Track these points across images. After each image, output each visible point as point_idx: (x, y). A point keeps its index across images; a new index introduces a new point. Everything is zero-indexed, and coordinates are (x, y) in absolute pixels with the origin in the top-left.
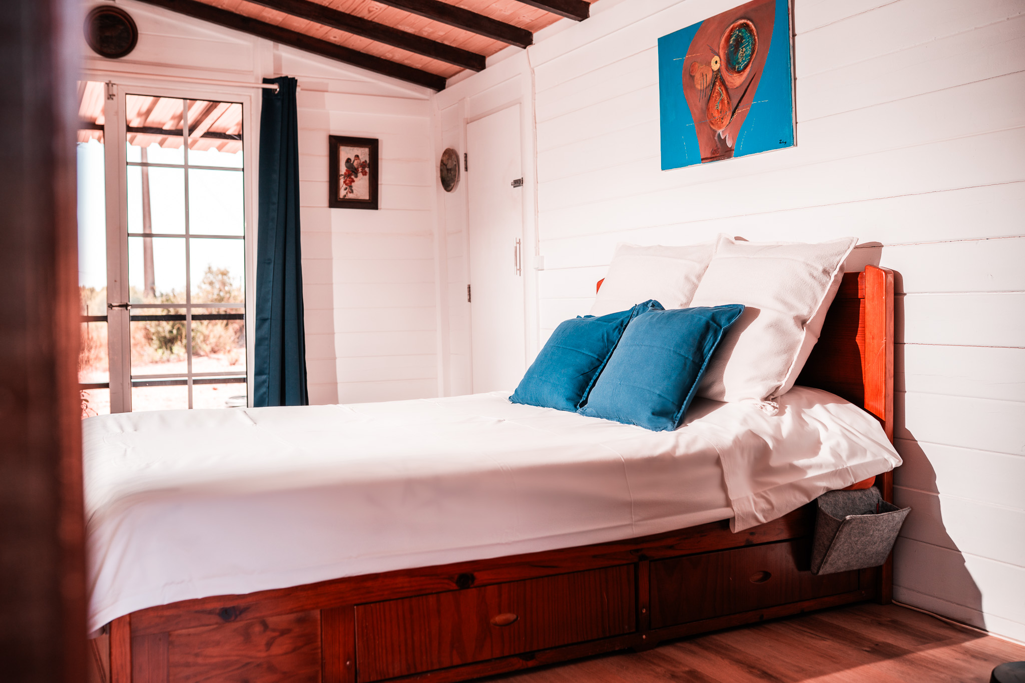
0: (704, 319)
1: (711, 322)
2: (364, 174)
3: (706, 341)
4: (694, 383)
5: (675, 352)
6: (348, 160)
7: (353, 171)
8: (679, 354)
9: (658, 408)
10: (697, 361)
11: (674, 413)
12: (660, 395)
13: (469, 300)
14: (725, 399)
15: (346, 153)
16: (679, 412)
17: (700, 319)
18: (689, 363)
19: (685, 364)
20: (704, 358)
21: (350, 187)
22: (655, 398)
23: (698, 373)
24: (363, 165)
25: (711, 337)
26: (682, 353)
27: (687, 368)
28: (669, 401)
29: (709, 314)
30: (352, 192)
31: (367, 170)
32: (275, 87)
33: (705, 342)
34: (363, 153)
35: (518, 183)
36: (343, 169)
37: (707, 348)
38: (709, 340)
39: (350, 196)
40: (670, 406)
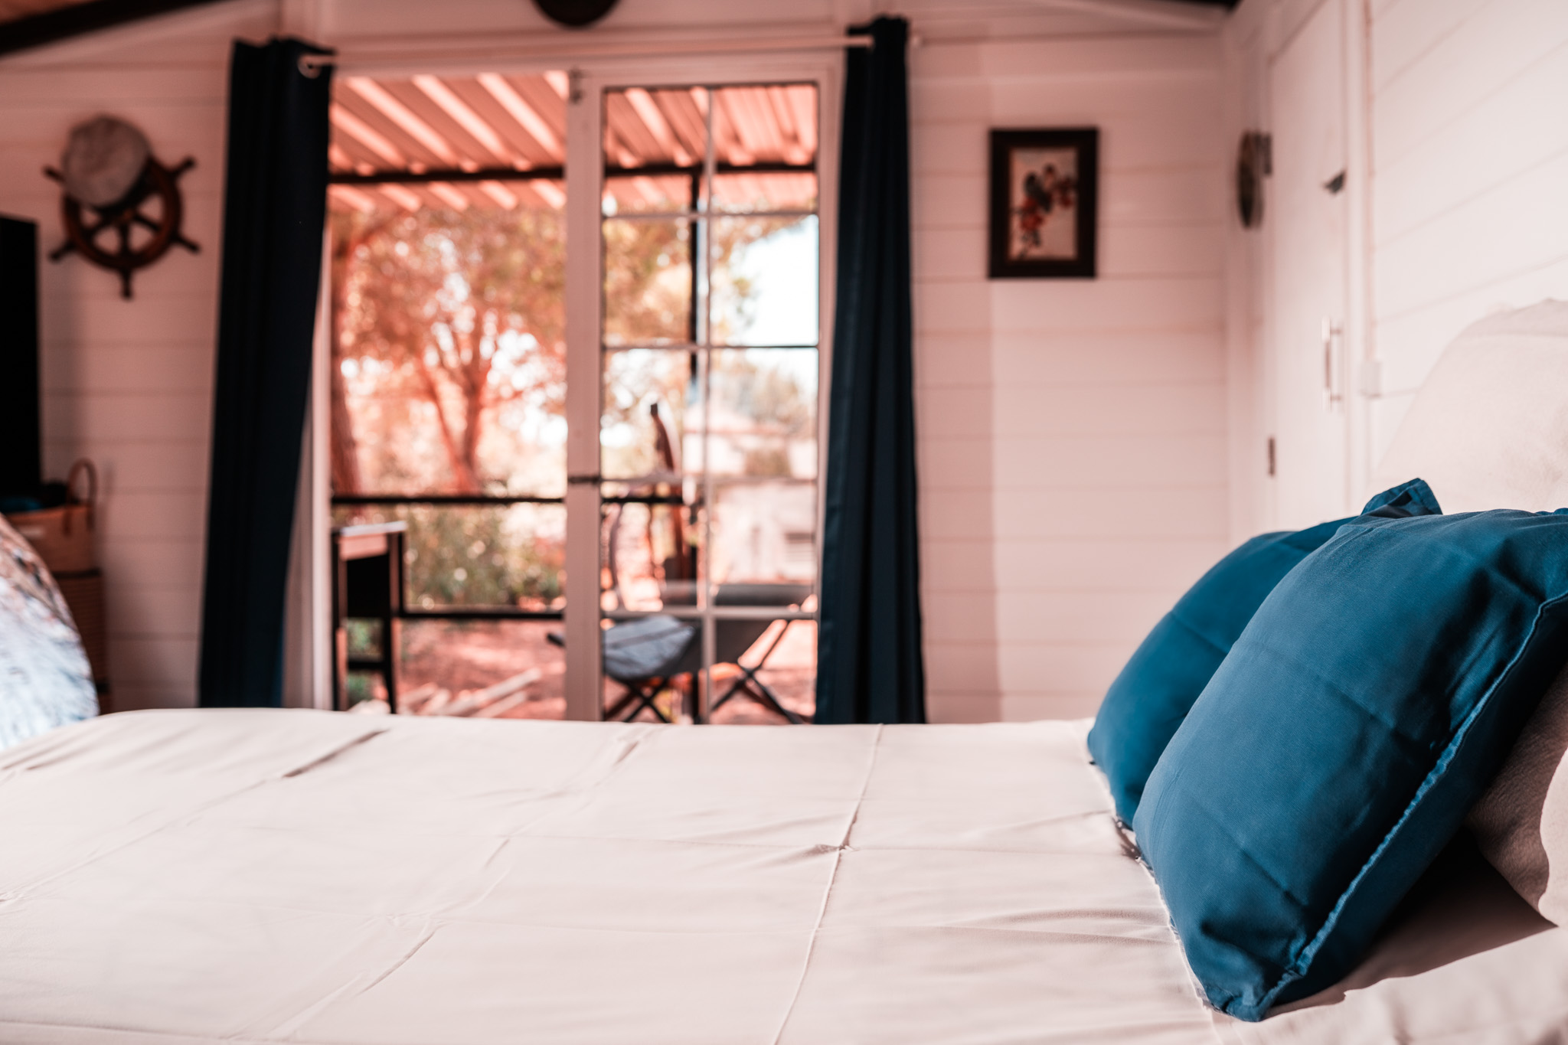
0: (1468, 562)
1: (1496, 577)
2: (1065, 203)
3: (1465, 654)
4: (1396, 823)
5: (1332, 689)
6: (1031, 181)
7: (1040, 199)
8: (1346, 701)
9: (1229, 908)
10: (1416, 734)
11: (1292, 936)
12: (1246, 857)
13: (1272, 471)
14: (1545, 906)
15: (1025, 164)
16: (1311, 937)
17: (1453, 561)
18: (1377, 741)
19: (1360, 745)
20: (1453, 724)
21: (1033, 234)
22: (1231, 864)
23: (1418, 785)
24: (1064, 186)
25: (1492, 637)
26: (1359, 693)
27: (1368, 761)
28: (1276, 884)
29: (1492, 543)
30: (1037, 242)
31: (1072, 195)
32: (865, 41)
33: (1462, 659)
34: (1063, 162)
35: (1337, 184)
36: (1019, 197)
37: (1469, 684)
38: (1480, 655)
39: (1035, 252)
40: (1278, 911)
